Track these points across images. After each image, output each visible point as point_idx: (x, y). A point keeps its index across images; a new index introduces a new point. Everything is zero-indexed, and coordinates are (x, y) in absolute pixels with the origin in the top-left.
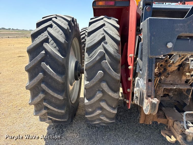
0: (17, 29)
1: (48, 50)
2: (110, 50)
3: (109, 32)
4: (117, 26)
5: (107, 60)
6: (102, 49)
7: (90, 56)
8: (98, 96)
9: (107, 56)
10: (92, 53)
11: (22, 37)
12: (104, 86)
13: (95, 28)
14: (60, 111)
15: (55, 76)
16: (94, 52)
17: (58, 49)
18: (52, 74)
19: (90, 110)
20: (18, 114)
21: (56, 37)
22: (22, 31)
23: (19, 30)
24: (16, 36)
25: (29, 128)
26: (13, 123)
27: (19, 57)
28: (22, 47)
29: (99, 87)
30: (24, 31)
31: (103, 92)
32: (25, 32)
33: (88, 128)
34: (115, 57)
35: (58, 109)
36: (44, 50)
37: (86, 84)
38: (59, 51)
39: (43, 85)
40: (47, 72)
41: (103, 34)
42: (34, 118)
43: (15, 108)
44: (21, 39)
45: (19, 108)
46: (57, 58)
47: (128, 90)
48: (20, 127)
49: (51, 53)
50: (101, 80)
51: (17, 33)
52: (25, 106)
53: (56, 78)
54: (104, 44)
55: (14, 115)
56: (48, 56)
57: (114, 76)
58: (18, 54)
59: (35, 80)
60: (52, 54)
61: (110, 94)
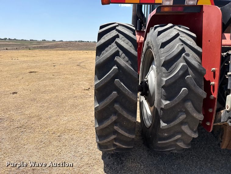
0: (15, 39)
1: (122, 65)
2: (193, 64)
3: (188, 42)
4: (194, 36)
5: (191, 75)
6: (184, 63)
7: (169, 71)
8: (181, 118)
9: (190, 71)
10: (172, 67)
11: (23, 49)
12: (189, 105)
13: (170, 38)
14: (131, 136)
15: (130, 95)
16: (174, 66)
17: (131, 64)
18: (127, 93)
19: (166, 135)
20: (60, 141)
21: (128, 49)
22: (21, 41)
23: (17, 40)
24: (15, 47)
25: (80, 158)
26: (59, 152)
27: (31, 72)
28: (29, 60)
29: (181, 107)
30: (23, 41)
31: (187, 113)
32: (25, 42)
33: (149, 155)
34: (199, 71)
35: (129, 133)
36: (116, 65)
37: (166, 104)
38: (132, 65)
39: (117, 106)
40: (122, 90)
41: (182, 45)
42: (82, 146)
43: (54, 135)
44: (23, 51)
45: (59, 134)
46: (132, 74)
47: (210, 110)
48: (69, 157)
49: (125, 68)
50: (185, 99)
51: (15, 43)
52: (64, 131)
53: (131, 97)
54: (185, 56)
55: (55, 143)
56: (121, 71)
57: (201, 94)
58: (28, 69)
59: (108, 99)
60: (127, 69)
61: (195, 115)
